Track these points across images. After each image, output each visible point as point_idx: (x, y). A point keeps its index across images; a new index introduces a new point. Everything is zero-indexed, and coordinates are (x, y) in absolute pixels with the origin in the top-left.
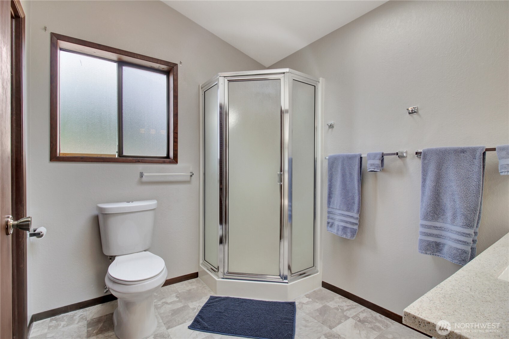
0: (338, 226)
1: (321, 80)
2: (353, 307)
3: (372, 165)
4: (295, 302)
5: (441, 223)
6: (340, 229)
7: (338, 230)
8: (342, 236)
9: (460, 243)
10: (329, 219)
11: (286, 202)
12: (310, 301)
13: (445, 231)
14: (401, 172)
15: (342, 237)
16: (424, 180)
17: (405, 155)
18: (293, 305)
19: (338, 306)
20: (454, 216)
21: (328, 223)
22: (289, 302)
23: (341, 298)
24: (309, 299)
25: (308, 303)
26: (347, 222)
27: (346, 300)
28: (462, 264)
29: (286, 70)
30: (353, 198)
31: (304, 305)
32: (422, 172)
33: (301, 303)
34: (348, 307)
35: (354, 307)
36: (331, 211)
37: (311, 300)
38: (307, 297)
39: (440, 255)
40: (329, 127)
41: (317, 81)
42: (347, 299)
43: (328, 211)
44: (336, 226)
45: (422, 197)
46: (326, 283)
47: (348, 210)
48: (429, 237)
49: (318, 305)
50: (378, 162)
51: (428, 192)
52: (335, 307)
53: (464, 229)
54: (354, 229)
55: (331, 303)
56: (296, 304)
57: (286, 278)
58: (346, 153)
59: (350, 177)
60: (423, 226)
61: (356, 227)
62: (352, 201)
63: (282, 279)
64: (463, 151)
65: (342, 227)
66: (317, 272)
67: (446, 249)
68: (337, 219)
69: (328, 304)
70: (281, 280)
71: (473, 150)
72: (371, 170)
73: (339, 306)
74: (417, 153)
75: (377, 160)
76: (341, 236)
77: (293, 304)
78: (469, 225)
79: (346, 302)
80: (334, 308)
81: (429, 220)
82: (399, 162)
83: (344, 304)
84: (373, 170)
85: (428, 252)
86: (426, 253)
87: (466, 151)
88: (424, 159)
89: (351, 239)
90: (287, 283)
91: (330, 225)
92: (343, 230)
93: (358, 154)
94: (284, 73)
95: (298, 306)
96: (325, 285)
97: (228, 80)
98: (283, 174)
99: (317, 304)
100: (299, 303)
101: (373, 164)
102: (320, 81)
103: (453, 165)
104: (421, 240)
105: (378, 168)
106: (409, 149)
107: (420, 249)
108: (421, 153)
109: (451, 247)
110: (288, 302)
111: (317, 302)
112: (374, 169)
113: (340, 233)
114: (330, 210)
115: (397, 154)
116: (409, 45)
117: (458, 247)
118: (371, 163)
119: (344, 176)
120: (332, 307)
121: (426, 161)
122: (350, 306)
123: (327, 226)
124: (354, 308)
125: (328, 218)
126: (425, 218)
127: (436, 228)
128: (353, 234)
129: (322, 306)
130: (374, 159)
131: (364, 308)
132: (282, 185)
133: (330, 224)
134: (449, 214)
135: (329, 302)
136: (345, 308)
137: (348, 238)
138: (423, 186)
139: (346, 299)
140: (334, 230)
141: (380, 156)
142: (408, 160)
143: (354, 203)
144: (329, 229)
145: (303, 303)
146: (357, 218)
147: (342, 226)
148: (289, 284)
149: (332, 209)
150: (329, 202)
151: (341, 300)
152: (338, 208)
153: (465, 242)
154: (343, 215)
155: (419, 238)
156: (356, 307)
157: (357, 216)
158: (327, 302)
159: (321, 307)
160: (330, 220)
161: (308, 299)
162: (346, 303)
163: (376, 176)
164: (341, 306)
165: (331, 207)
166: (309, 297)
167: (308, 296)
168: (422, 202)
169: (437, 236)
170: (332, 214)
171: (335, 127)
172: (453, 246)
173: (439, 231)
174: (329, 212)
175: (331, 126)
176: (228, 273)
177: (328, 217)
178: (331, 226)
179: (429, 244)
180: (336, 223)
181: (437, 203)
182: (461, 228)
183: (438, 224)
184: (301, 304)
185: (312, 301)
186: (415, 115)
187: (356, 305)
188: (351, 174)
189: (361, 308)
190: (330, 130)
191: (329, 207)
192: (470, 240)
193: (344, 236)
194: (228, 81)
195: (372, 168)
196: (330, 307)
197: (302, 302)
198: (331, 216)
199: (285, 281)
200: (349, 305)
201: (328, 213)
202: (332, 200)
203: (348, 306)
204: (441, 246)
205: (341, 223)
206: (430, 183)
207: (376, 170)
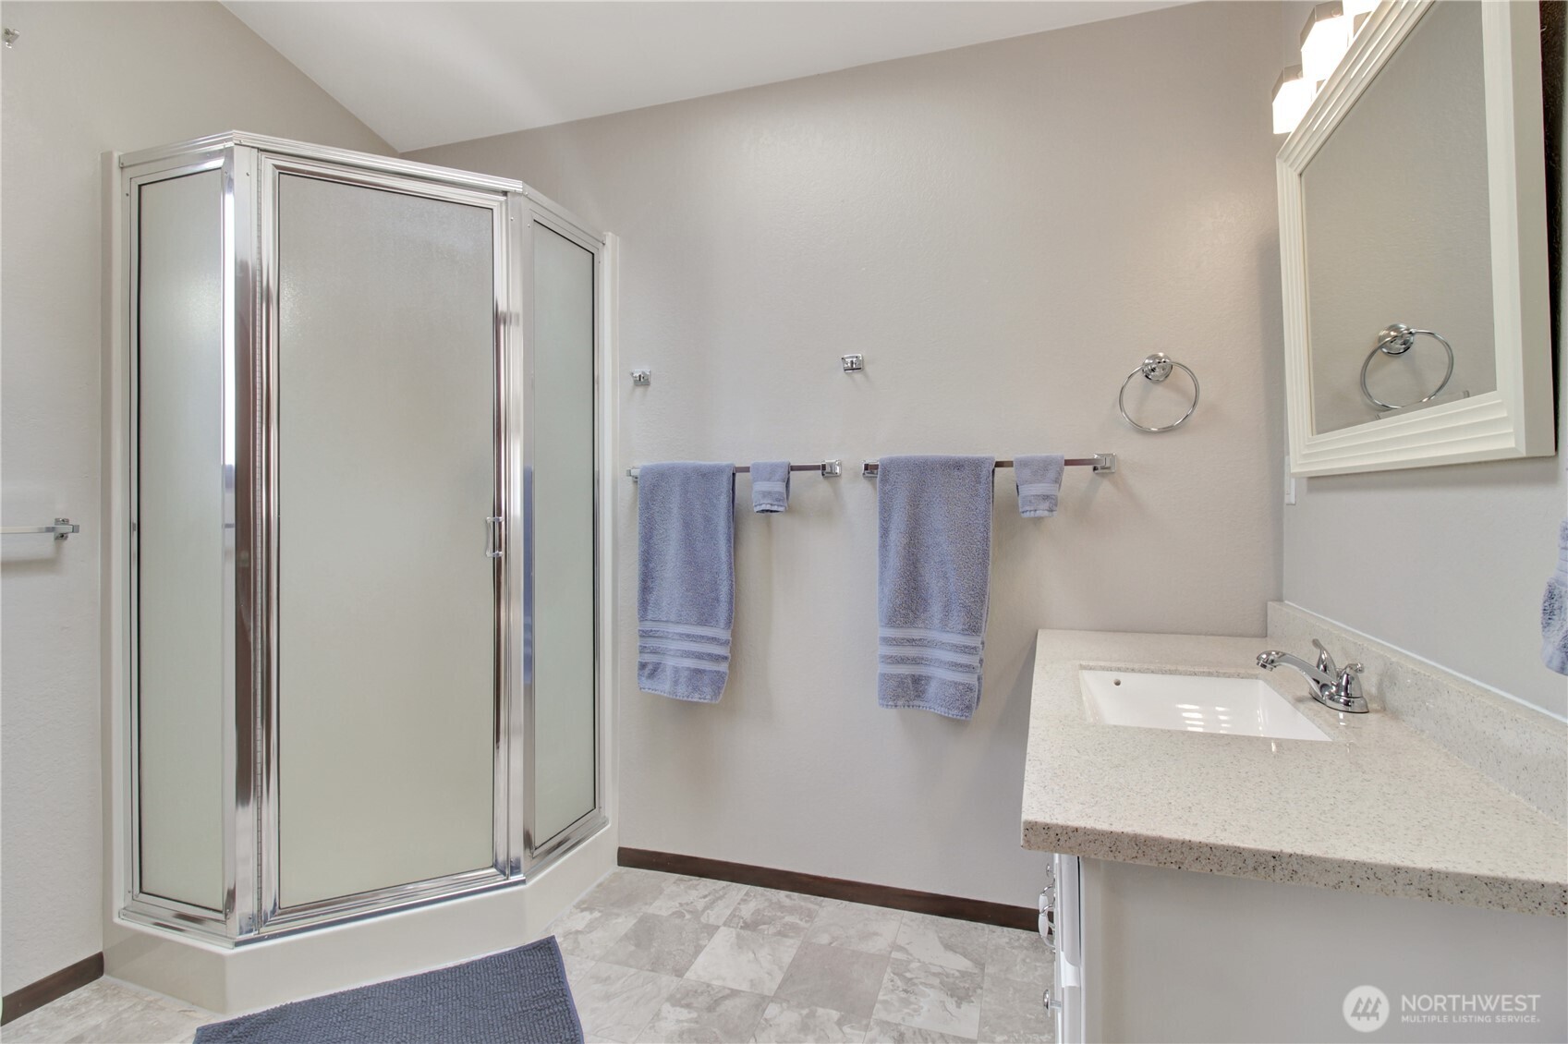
0: (676, 670)
1: (609, 238)
2: (717, 895)
3: (766, 494)
4: (553, 937)
5: (922, 631)
6: (683, 680)
7: (676, 682)
8: (688, 697)
9: (960, 669)
10: (646, 655)
11: (514, 615)
12: (596, 919)
13: (929, 647)
14: (828, 513)
15: (690, 699)
16: (885, 533)
17: (838, 471)
18: (550, 948)
19: (678, 905)
20: (947, 610)
21: (643, 666)
22: (532, 944)
23: (681, 880)
24: (591, 913)
25: (591, 927)
26: (700, 656)
27: (695, 882)
28: (966, 717)
29: (515, 185)
30: (714, 587)
31: (580, 936)
32: (881, 513)
33: (571, 933)
34: (707, 899)
35: (721, 893)
36: (651, 631)
37: (597, 914)
38: (582, 910)
39: (921, 704)
40: (635, 381)
41: (597, 240)
42: (697, 878)
43: (643, 631)
44: (668, 673)
45: (882, 573)
46: (630, 849)
47: (703, 621)
48: (900, 666)
49: (624, 923)
50: (780, 487)
51: (895, 561)
52: (674, 910)
53: (967, 637)
54: (719, 672)
55: (657, 903)
56: (558, 940)
57: (515, 869)
58: (692, 462)
59: (705, 527)
60: (887, 641)
61: (723, 667)
62: (713, 595)
63: (505, 874)
64: (958, 465)
65: (686, 673)
66: (604, 824)
67: (932, 689)
68: (671, 650)
69: (651, 910)
70: (502, 877)
71: (976, 464)
72: (763, 507)
73: (681, 904)
74: (867, 467)
75: (778, 480)
76: (685, 699)
77: (547, 948)
78: (973, 629)
79: (698, 887)
80: (671, 915)
81: (899, 627)
82: (822, 487)
83: (693, 894)
84: (768, 507)
85: (900, 703)
86: (896, 706)
87: (963, 466)
88: (884, 481)
89: (713, 702)
90: (523, 882)
91: (649, 670)
92: (690, 679)
93: (728, 466)
94: (505, 193)
95: (564, 945)
96: (630, 858)
97: (277, 167)
98: (503, 523)
99: (620, 920)
100: (565, 937)
101: (770, 493)
102: (608, 242)
103: (940, 495)
104: (883, 675)
105: (781, 503)
106: (848, 456)
107: (883, 698)
108: (876, 467)
109: (943, 682)
110: (528, 945)
111: (618, 915)
112: (771, 505)
113: (682, 691)
114: (648, 626)
115: (824, 467)
116: (843, 201)
117: (956, 680)
118: (764, 489)
119: (687, 524)
120: (664, 913)
121: (888, 487)
122: (709, 894)
123: (640, 675)
124: (720, 898)
125: (641, 652)
126: (891, 622)
127: (911, 642)
128: (719, 688)
129: (635, 921)
130: (769, 480)
131: (746, 888)
132: (500, 559)
133: (650, 667)
134: (936, 608)
135: (651, 904)
136: (700, 905)
137: (706, 701)
138: (884, 546)
139: (695, 880)
140: (664, 686)
141: (782, 473)
142: (843, 482)
143: (717, 600)
144: (647, 683)
145: (577, 932)
146: (726, 643)
147: (688, 669)
148: (530, 884)
149: (654, 623)
150: (644, 604)
151: (682, 887)
152: (673, 617)
153: (967, 666)
154: (689, 637)
155: (878, 671)
156: (726, 894)
157: (724, 634)
158: (646, 904)
159: (634, 925)
160: (648, 658)
161: (587, 916)
162: (697, 890)
163: (769, 524)
164: (687, 904)
165: (649, 617)
166: (590, 909)
167: (586, 906)
168: (881, 583)
169: (916, 661)
170: (655, 639)
171: (652, 381)
172: (948, 679)
173: (917, 648)
174: (644, 634)
175: (642, 381)
176: (280, 911)
177: (643, 650)
178: (652, 675)
179: (901, 681)
180: (670, 662)
181: (913, 584)
182: (959, 636)
183: (915, 633)
184: (571, 936)
185: (601, 917)
186: (857, 376)
187: (724, 888)
188: (708, 520)
189: (739, 890)
190: (639, 390)
191: (643, 618)
192: (974, 661)
193: (696, 698)
194: (277, 171)
195: (765, 502)
196: (658, 916)
197: (574, 930)
198: (651, 643)
199: (514, 879)
200: (706, 893)
201: (641, 636)
202: (652, 598)
203: (705, 897)
204: (923, 682)
205: (685, 660)
206: (897, 538)
207: (775, 508)
